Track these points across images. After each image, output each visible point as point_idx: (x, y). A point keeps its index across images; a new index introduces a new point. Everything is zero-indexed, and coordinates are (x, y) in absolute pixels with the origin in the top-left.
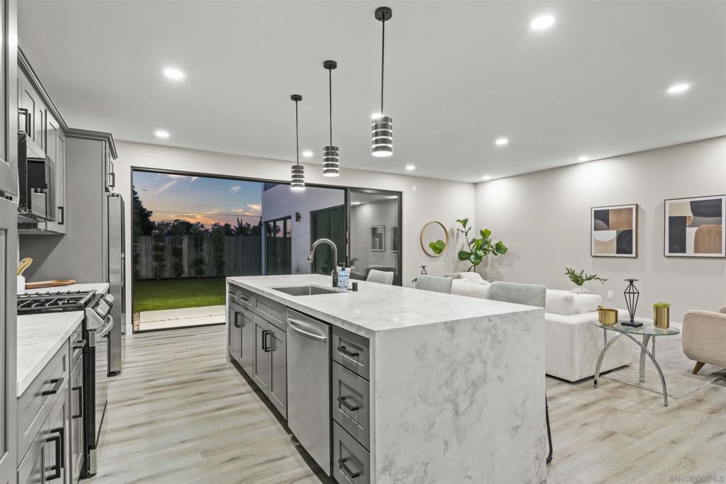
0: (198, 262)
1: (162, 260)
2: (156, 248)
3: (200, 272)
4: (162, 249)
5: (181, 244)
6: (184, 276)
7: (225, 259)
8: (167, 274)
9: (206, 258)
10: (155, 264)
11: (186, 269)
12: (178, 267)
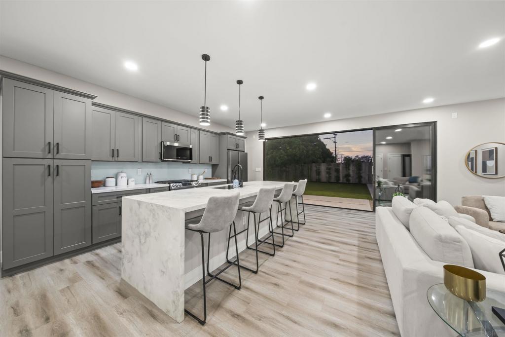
0: (347, 176)
1: (330, 174)
2: (327, 169)
3: (348, 180)
4: (330, 169)
5: (339, 167)
6: (340, 182)
7: (363, 175)
8: (333, 180)
9: (351, 173)
10: (328, 175)
11: (341, 178)
12: (338, 178)
